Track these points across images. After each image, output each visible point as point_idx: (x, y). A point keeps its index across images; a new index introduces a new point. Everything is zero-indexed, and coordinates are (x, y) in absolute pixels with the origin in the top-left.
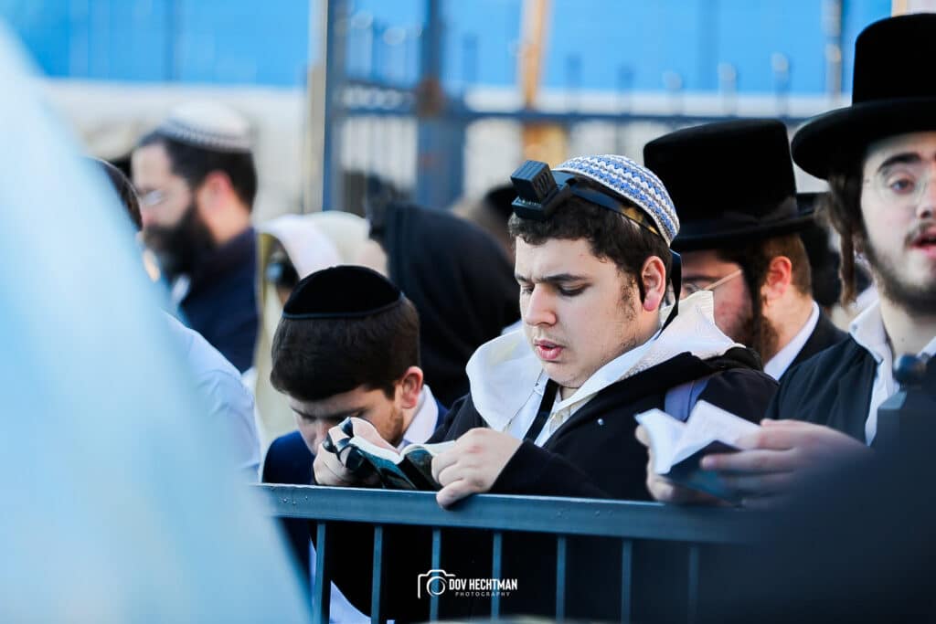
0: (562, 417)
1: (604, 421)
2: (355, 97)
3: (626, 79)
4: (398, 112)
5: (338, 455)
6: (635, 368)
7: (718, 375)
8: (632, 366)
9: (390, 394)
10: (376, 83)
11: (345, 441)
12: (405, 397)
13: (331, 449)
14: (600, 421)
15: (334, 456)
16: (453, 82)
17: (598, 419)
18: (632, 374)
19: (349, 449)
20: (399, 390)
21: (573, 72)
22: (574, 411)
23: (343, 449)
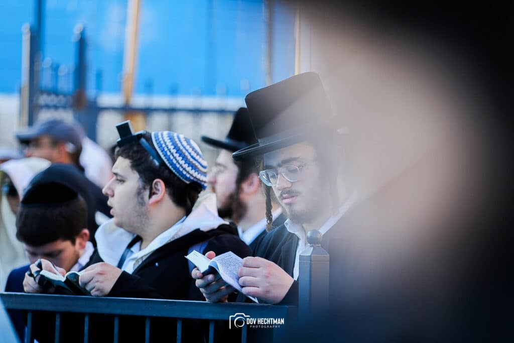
0: (139, 262)
1: (159, 264)
2: (43, 99)
3: (174, 91)
4: (64, 107)
5: (35, 279)
6: (173, 238)
7: (213, 239)
8: (172, 237)
9: (74, 243)
10: (55, 92)
11: (38, 272)
12: (81, 244)
13: (31, 275)
14: (157, 264)
15: (32, 279)
16: (91, 92)
17: (156, 262)
18: (172, 240)
19: (39, 276)
20: (78, 241)
21: (149, 88)
22: (144, 259)
23: (37, 276)
